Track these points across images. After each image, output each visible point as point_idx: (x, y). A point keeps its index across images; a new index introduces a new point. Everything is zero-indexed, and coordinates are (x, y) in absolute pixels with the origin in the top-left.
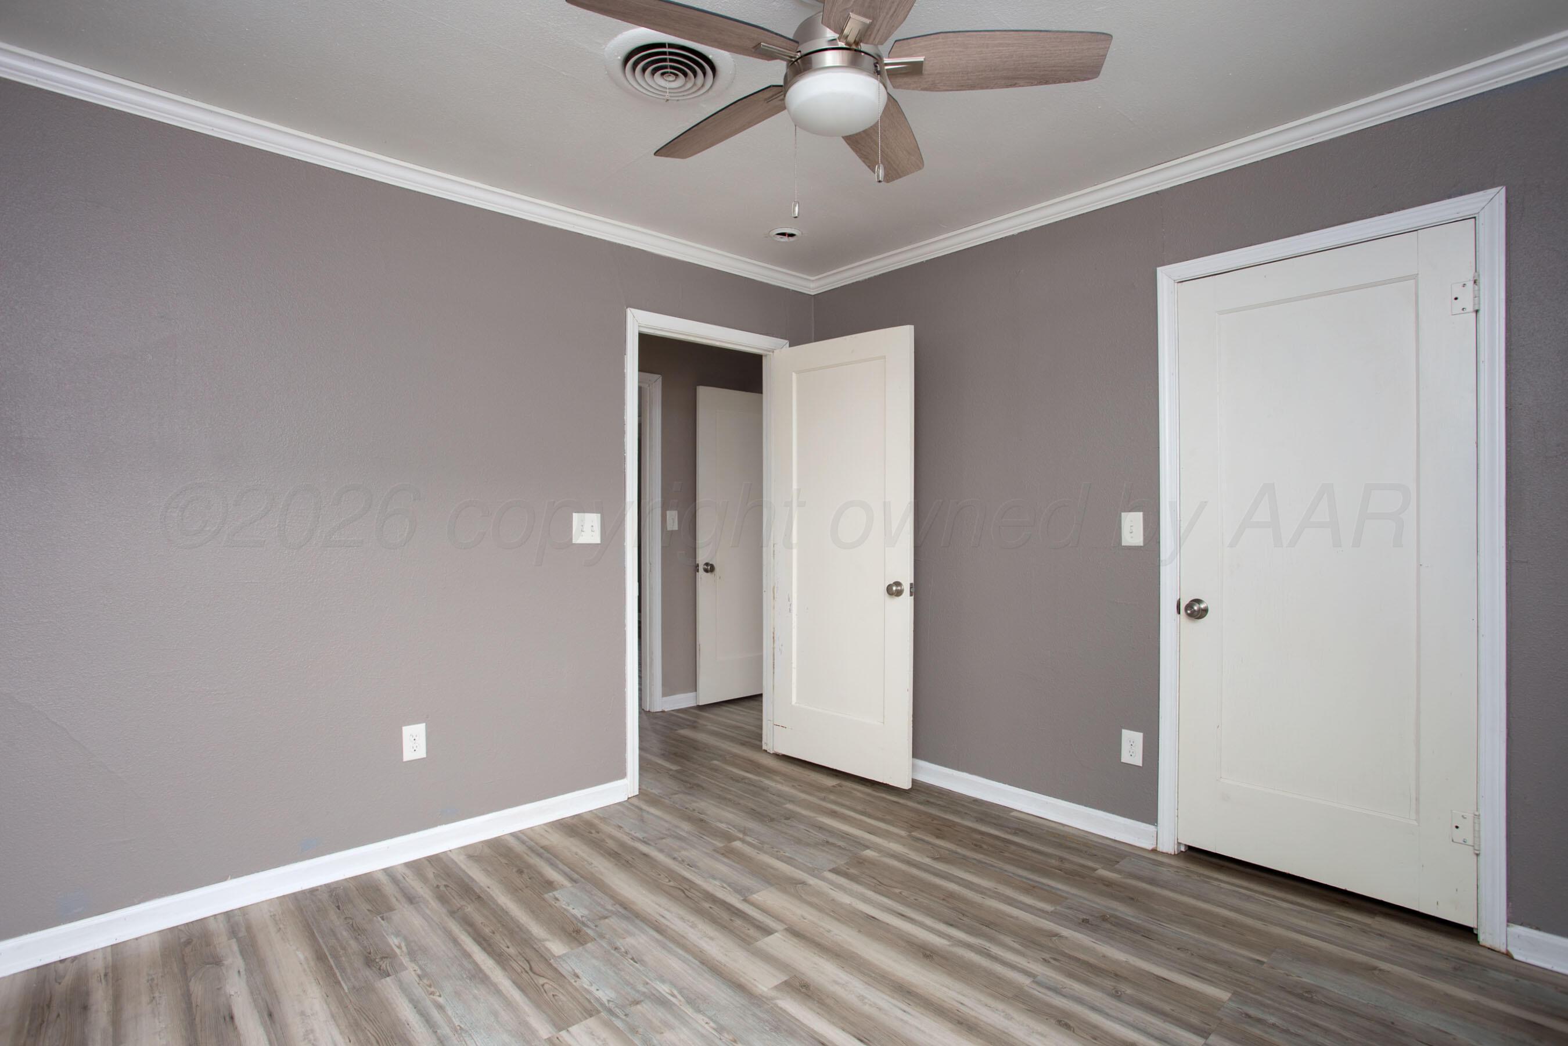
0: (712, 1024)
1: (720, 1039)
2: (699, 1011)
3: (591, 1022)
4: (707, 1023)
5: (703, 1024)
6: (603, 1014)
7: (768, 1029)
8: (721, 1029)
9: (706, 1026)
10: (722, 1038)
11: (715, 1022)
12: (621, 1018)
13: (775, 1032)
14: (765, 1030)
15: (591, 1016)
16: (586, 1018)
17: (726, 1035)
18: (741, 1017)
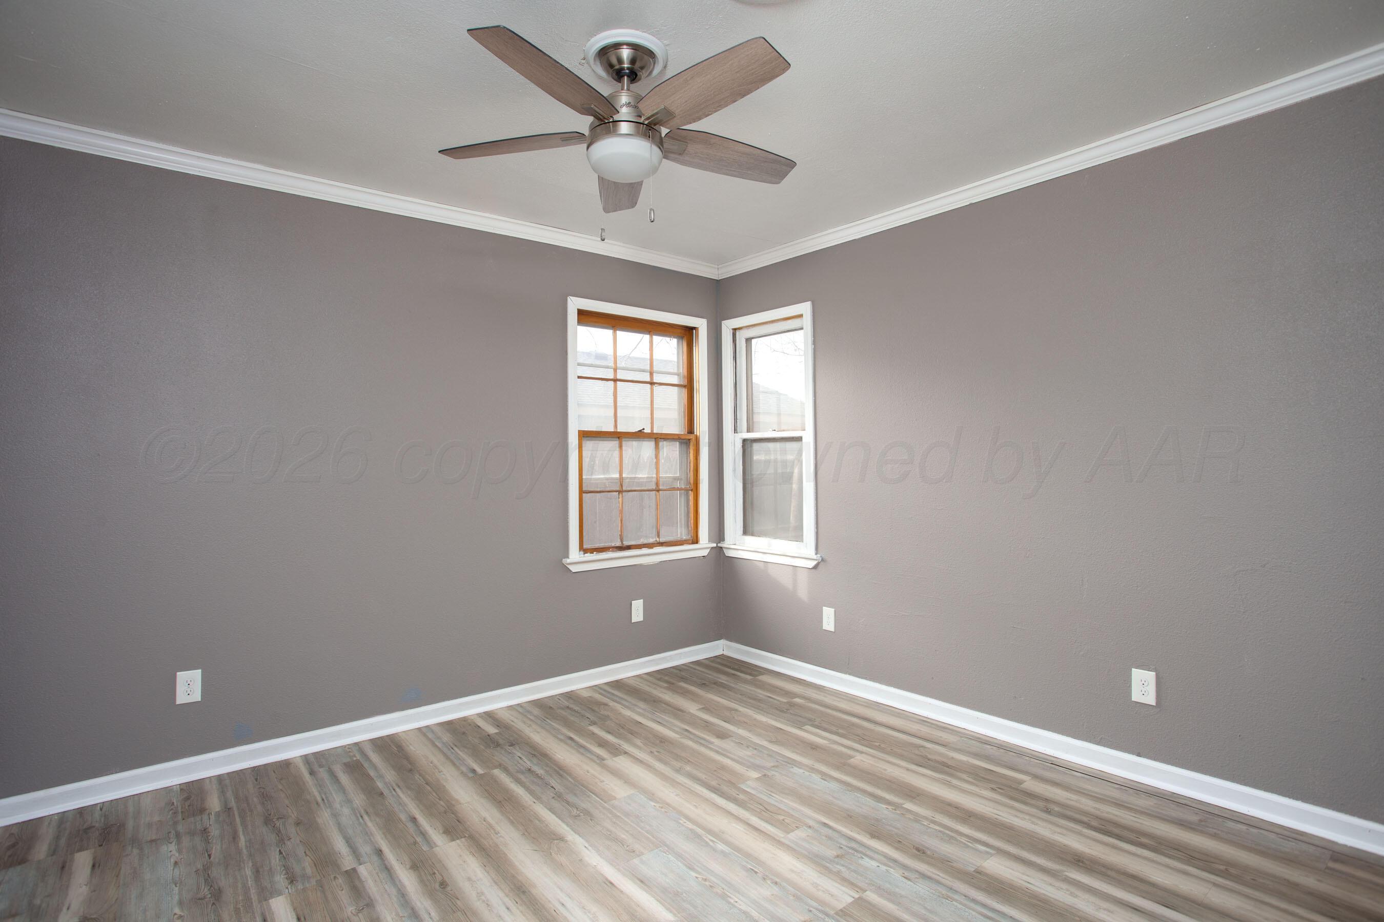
0: (732, 901)
1: (723, 889)
2: (745, 913)
3: (840, 906)
4: (736, 902)
5: (739, 901)
6: (832, 912)
7: (684, 894)
8: (724, 897)
9: (737, 900)
10: (722, 890)
11: (730, 903)
12: (814, 908)
13: (678, 892)
14: (686, 894)
15: (841, 910)
16: (844, 908)
17: (719, 891)
18: (707, 906)
